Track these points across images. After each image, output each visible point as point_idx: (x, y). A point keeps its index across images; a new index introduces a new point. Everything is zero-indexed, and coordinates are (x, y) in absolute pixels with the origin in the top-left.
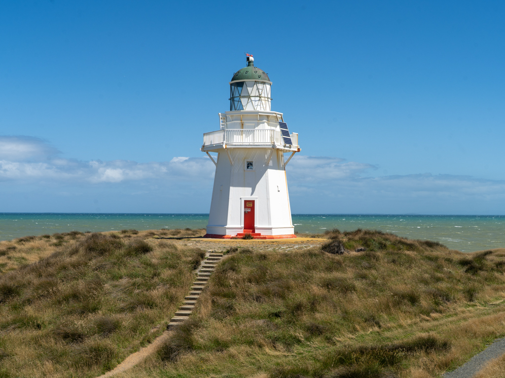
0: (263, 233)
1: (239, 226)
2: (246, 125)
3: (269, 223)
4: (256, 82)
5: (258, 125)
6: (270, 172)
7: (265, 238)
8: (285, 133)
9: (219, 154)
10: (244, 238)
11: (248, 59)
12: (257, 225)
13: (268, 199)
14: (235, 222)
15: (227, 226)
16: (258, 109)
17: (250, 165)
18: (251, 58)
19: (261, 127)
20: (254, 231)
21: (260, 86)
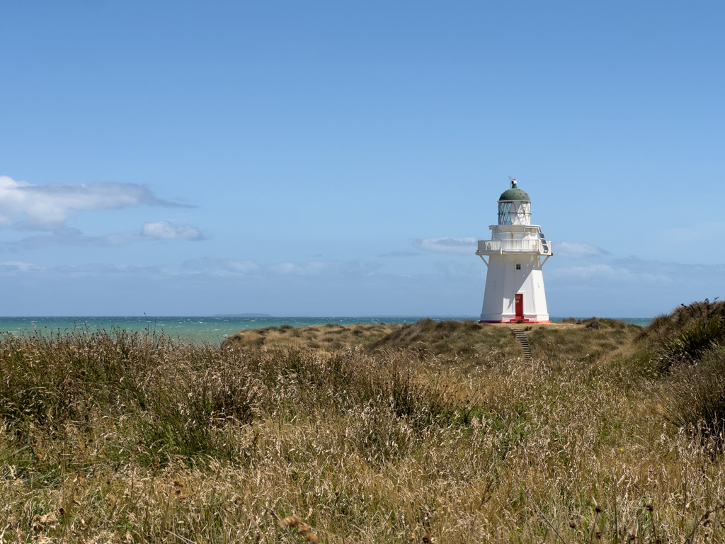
0: (531, 320)
1: (512, 314)
2: (515, 235)
3: (534, 311)
4: (522, 203)
5: (524, 236)
6: (534, 272)
7: (533, 322)
8: (544, 242)
9: (490, 257)
10: (518, 323)
11: (513, 182)
12: (525, 312)
13: (533, 293)
14: (508, 311)
15: (503, 314)
16: (524, 223)
17: (518, 267)
18: (515, 182)
19: (526, 238)
20: (523, 317)
21: (524, 205)
